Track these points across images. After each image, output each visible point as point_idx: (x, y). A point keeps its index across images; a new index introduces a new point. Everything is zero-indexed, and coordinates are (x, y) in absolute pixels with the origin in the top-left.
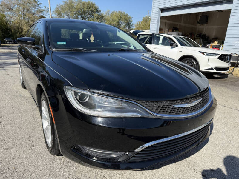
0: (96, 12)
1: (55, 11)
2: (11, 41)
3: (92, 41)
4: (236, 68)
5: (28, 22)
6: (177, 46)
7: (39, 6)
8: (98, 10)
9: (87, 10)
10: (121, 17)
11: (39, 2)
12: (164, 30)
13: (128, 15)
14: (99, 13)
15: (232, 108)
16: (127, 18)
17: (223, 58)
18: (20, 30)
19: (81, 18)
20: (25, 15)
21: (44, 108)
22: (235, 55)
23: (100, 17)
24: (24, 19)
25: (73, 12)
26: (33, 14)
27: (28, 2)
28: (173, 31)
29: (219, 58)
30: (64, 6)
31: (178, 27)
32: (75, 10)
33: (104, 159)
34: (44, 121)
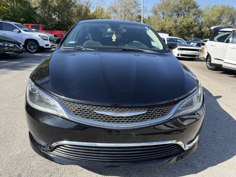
0: (194, 7)
1: (151, 10)
3: (114, 40)
7: (139, 6)
8: (196, 5)
9: (184, 6)
10: (223, 11)
11: (139, 3)
13: (233, 8)
14: (197, 9)
16: (232, 12)
19: (176, 15)
20: (125, 15)
23: (197, 13)
24: (124, 19)
25: (169, 9)
26: (133, 14)
27: (129, 4)
30: (160, 4)
32: (171, 8)
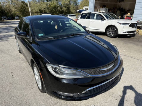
2: (6, 18)
4: (140, 30)
5: (14, 6)
6: (105, 19)
12: (97, 7)
15: (135, 59)
17: (132, 25)
18: (10, 11)
20: (12, 1)
21: (35, 70)
22: (140, 22)
24: (12, 4)
28: (103, 8)
29: (129, 26)
31: (106, 5)
33: (68, 96)
34: (36, 76)
